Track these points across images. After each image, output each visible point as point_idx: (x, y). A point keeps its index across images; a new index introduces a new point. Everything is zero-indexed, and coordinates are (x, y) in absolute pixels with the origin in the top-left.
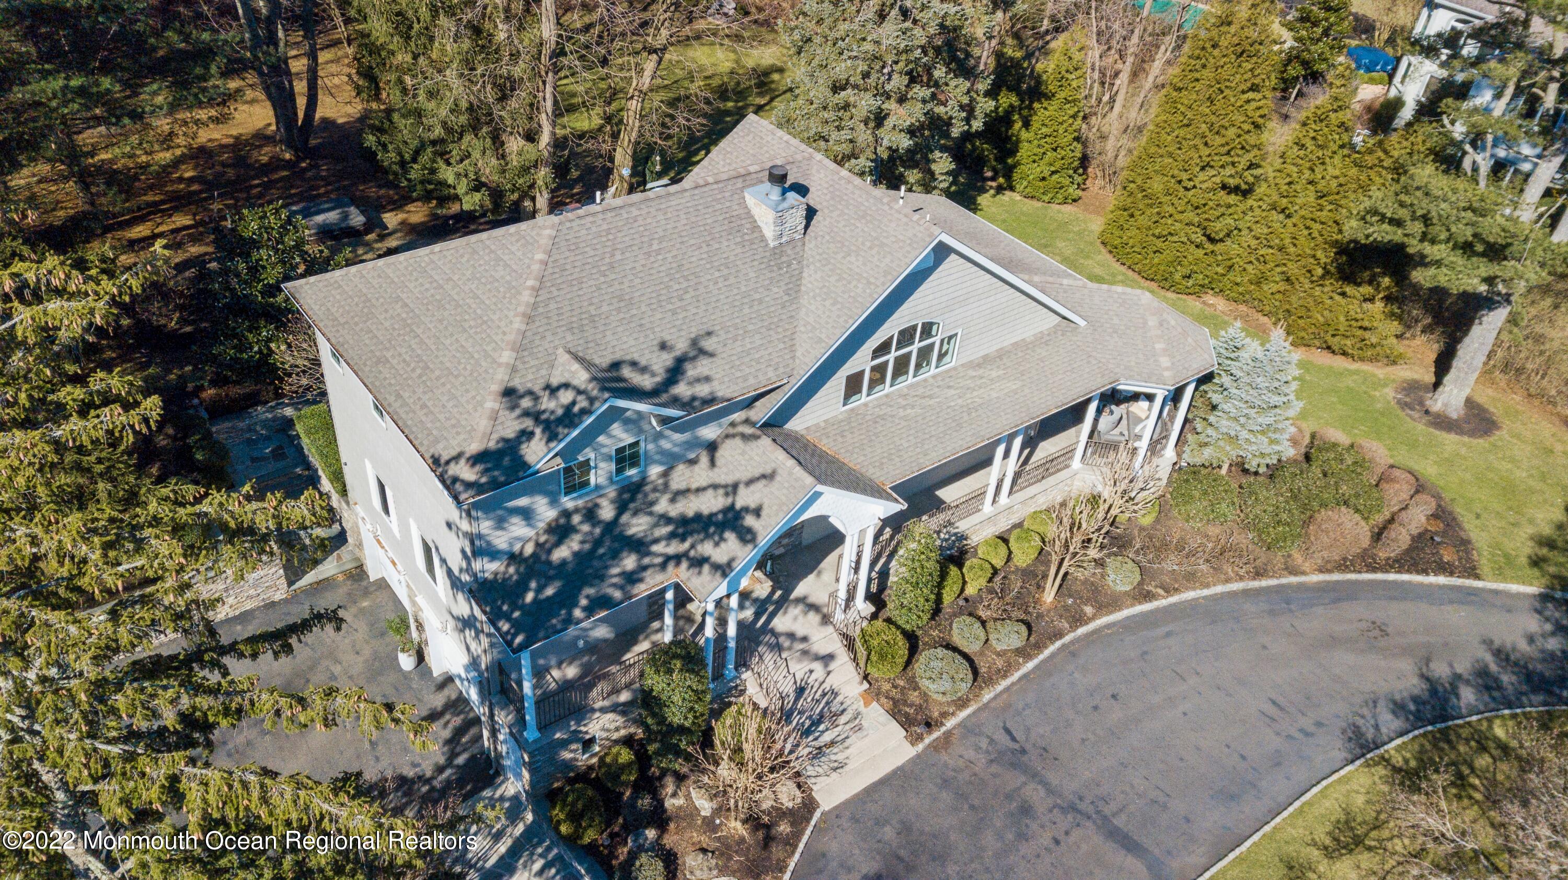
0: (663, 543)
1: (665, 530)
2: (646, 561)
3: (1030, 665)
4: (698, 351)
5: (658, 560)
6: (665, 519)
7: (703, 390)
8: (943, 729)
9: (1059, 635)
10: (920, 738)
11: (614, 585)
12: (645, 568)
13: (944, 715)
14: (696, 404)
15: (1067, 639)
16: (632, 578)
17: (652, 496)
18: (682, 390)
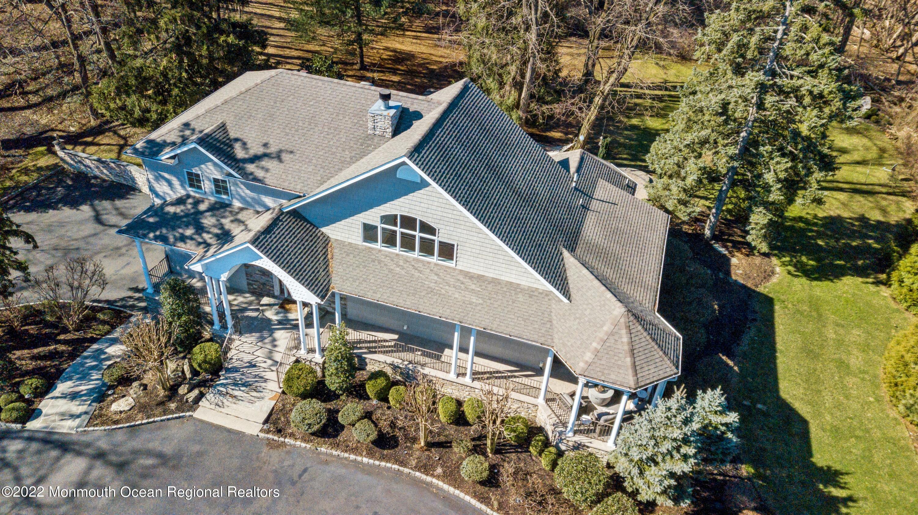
0: (210, 236)
1: (216, 231)
2: (196, 237)
3: (365, 460)
4: (278, 157)
5: (200, 240)
6: (221, 226)
7: (260, 174)
8: (282, 439)
9: (403, 463)
10: (268, 432)
11: (175, 236)
12: (192, 239)
13: (292, 435)
14: (251, 177)
15: (406, 470)
16: (183, 239)
17: (227, 214)
18: (250, 167)
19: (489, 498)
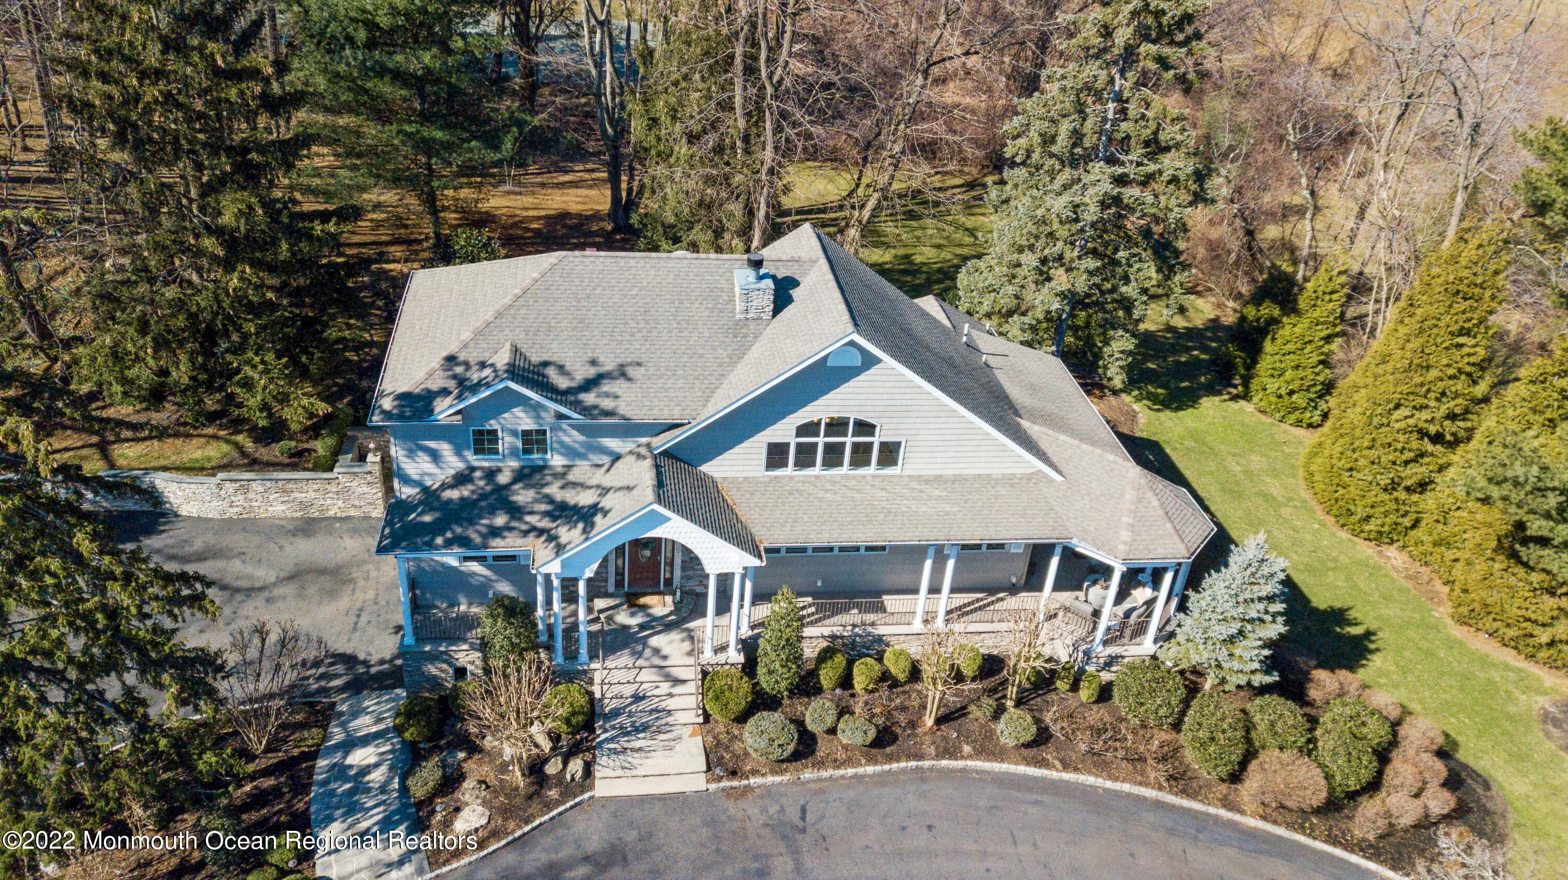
0: (537, 517)
1: (543, 507)
2: (514, 524)
3: (870, 769)
4: (622, 373)
5: (524, 527)
6: (550, 500)
7: (607, 404)
8: (745, 782)
9: (920, 757)
10: (720, 779)
11: (479, 532)
12: (510, 529)
13: (754, 772)
14: (596, 412)
15: (926, 764)
16: (495, 532)
17: (549, 478)
18: (589, 398)
19: (1044, 759)
